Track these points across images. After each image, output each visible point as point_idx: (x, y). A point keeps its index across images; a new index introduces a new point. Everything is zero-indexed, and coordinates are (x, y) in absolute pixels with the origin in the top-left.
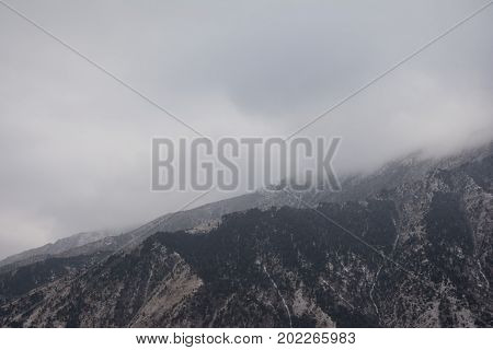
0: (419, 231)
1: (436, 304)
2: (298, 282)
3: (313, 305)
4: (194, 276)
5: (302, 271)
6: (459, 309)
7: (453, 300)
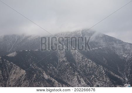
0: (64, 59)
1: (76, 77)
2: (43, 71)
3: (49, 77)
4: (21, 69)
5: (43, 68)
6: (80, 78)
7: (79, 76)
